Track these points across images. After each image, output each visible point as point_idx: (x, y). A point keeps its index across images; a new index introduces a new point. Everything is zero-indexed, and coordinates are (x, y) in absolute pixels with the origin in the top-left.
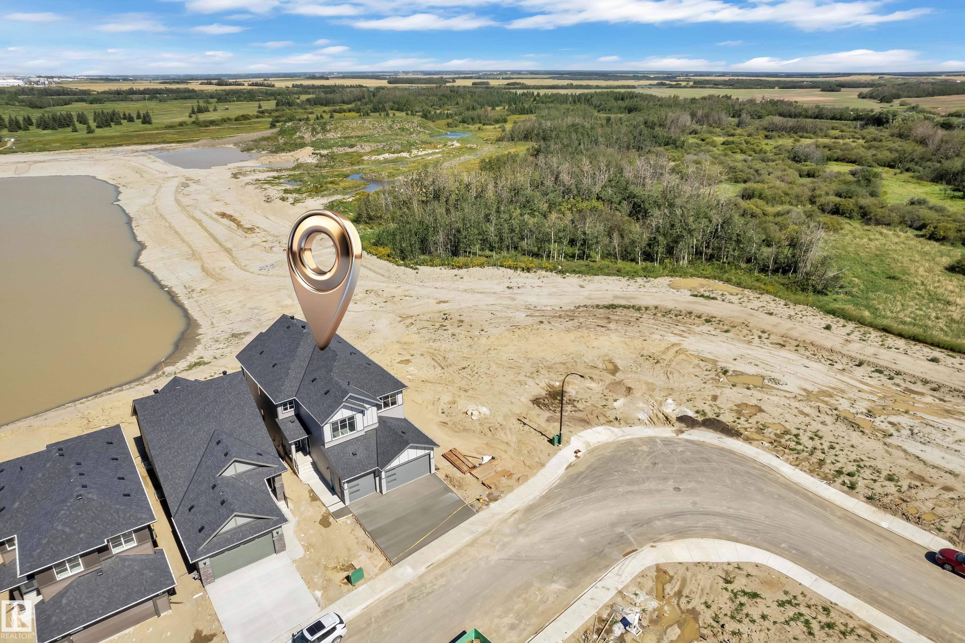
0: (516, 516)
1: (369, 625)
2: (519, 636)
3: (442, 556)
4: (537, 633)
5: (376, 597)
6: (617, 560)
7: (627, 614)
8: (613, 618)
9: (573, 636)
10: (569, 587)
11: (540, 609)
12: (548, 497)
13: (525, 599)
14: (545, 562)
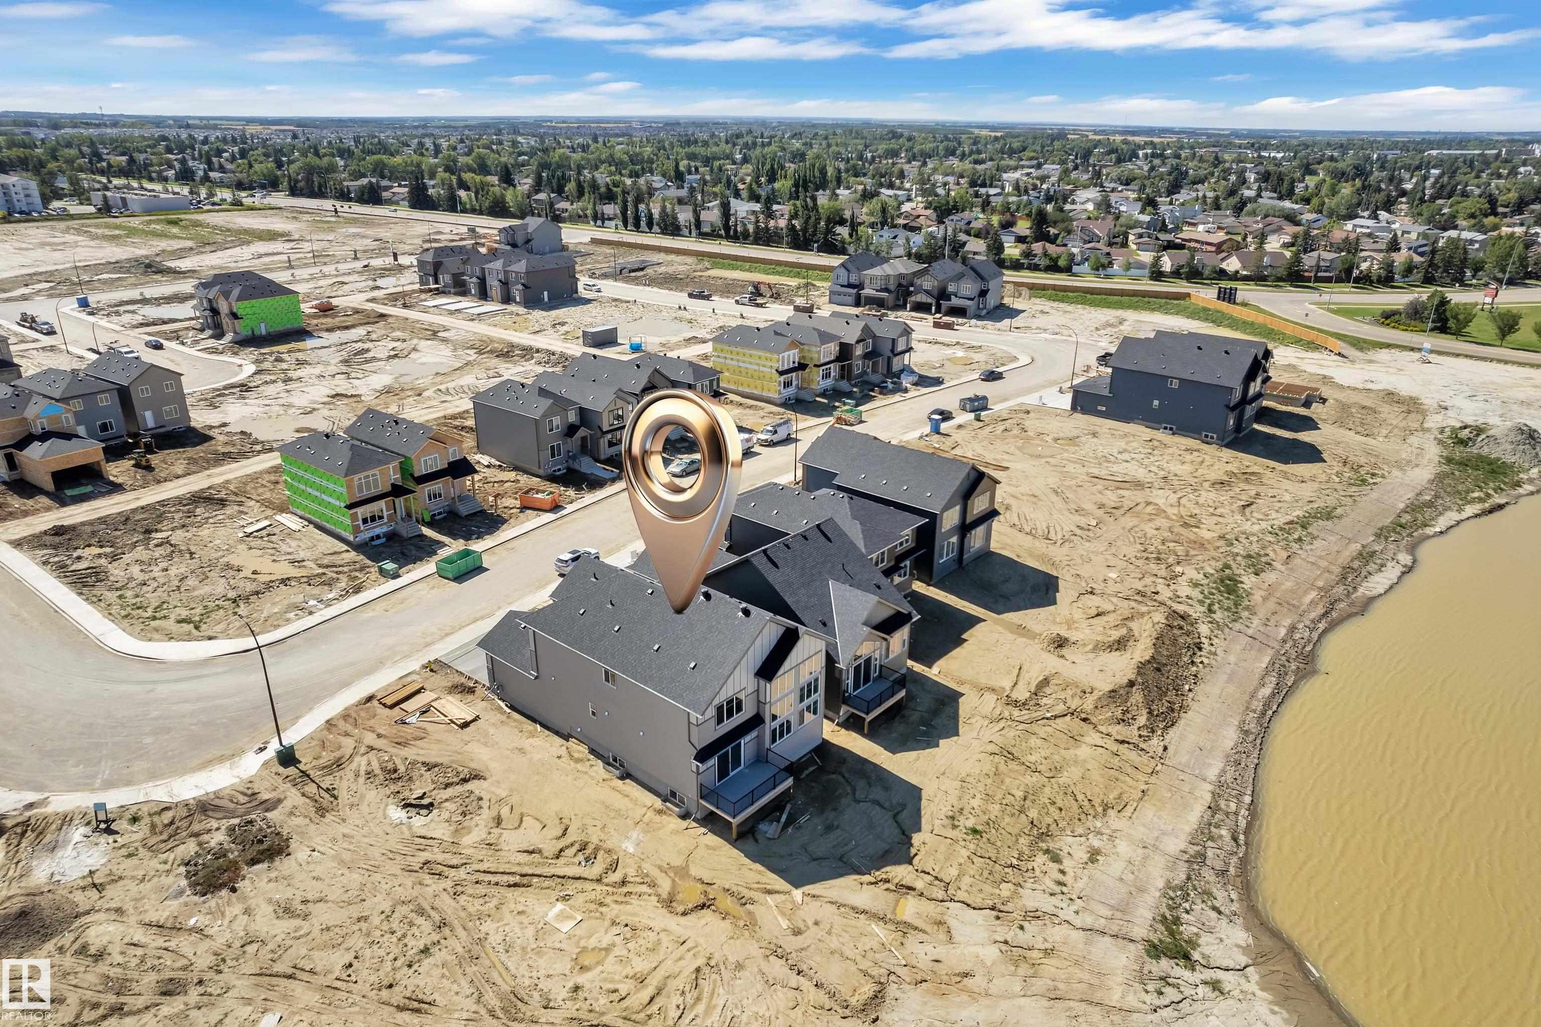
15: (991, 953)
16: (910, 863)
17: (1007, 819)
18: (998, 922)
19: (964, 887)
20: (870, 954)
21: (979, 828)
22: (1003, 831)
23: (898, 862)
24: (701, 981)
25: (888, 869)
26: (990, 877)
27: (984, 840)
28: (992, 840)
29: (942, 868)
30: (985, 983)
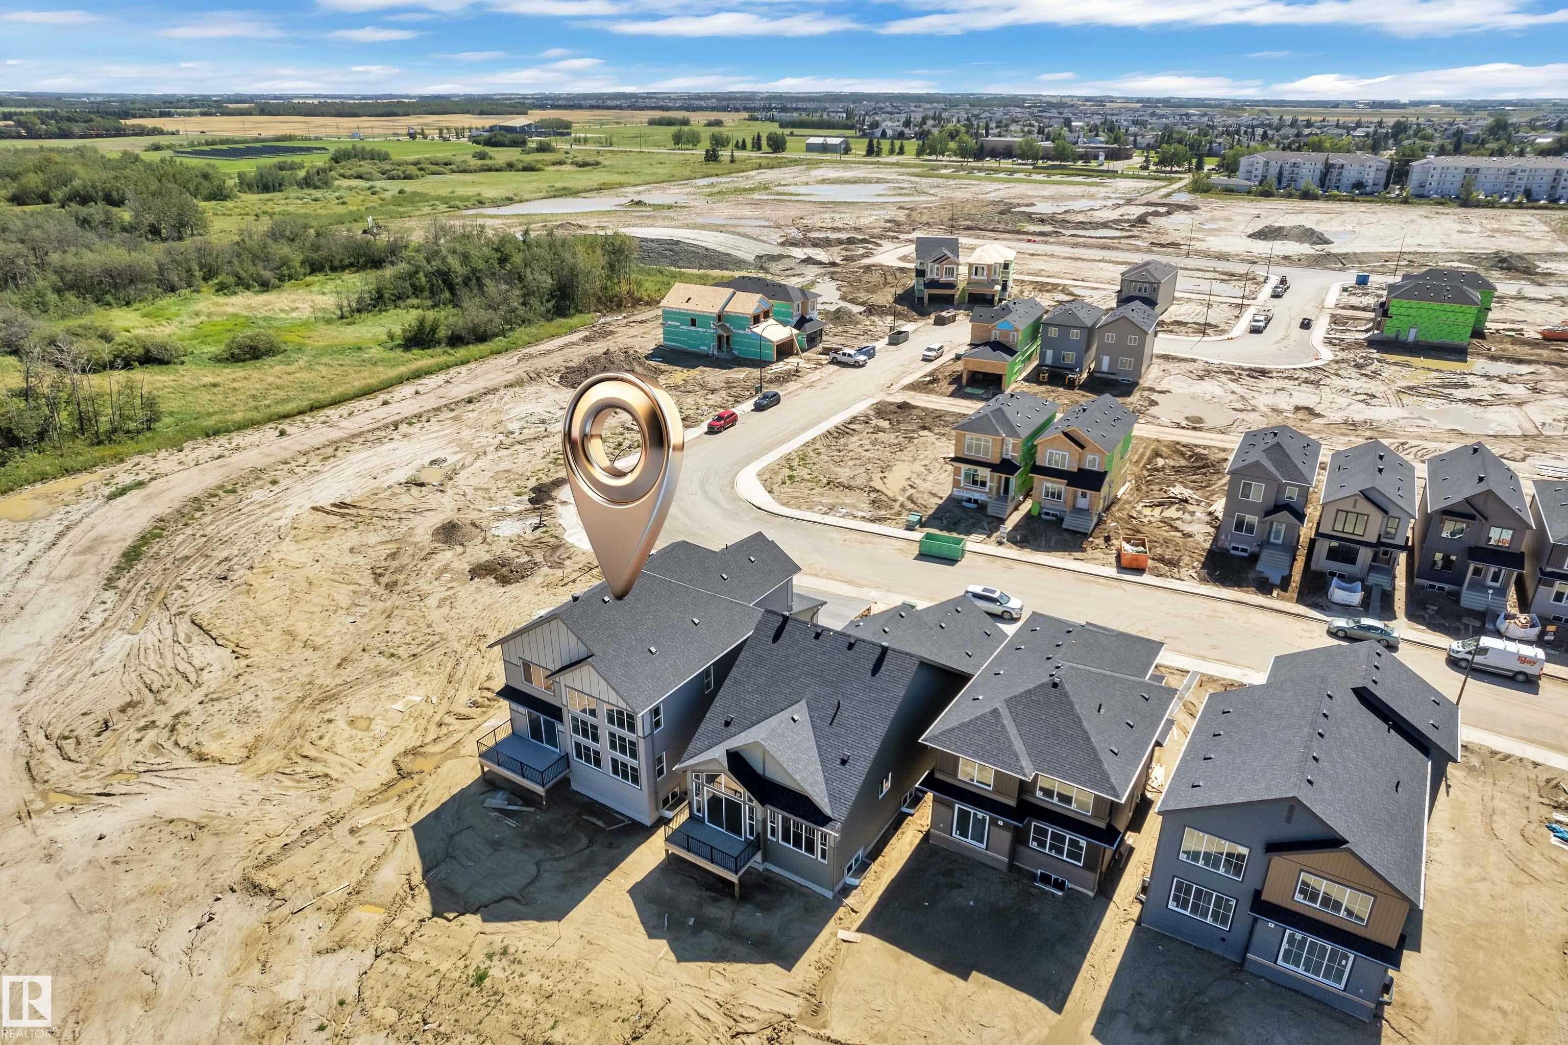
15: (290, 991)
16: (436, 914)
17: (506, 1019)
18: (335, 1003)
19: (392, 968)
20: (312, 882)
21: (487, 982)
22: (484, 1012)
23: (434, 901)
24: (316, 780)
25: (426, 893)
26: (406, 997)
27: (467, 989)
28: (467, 999)
29: (422, 943)
30: (248, 983)
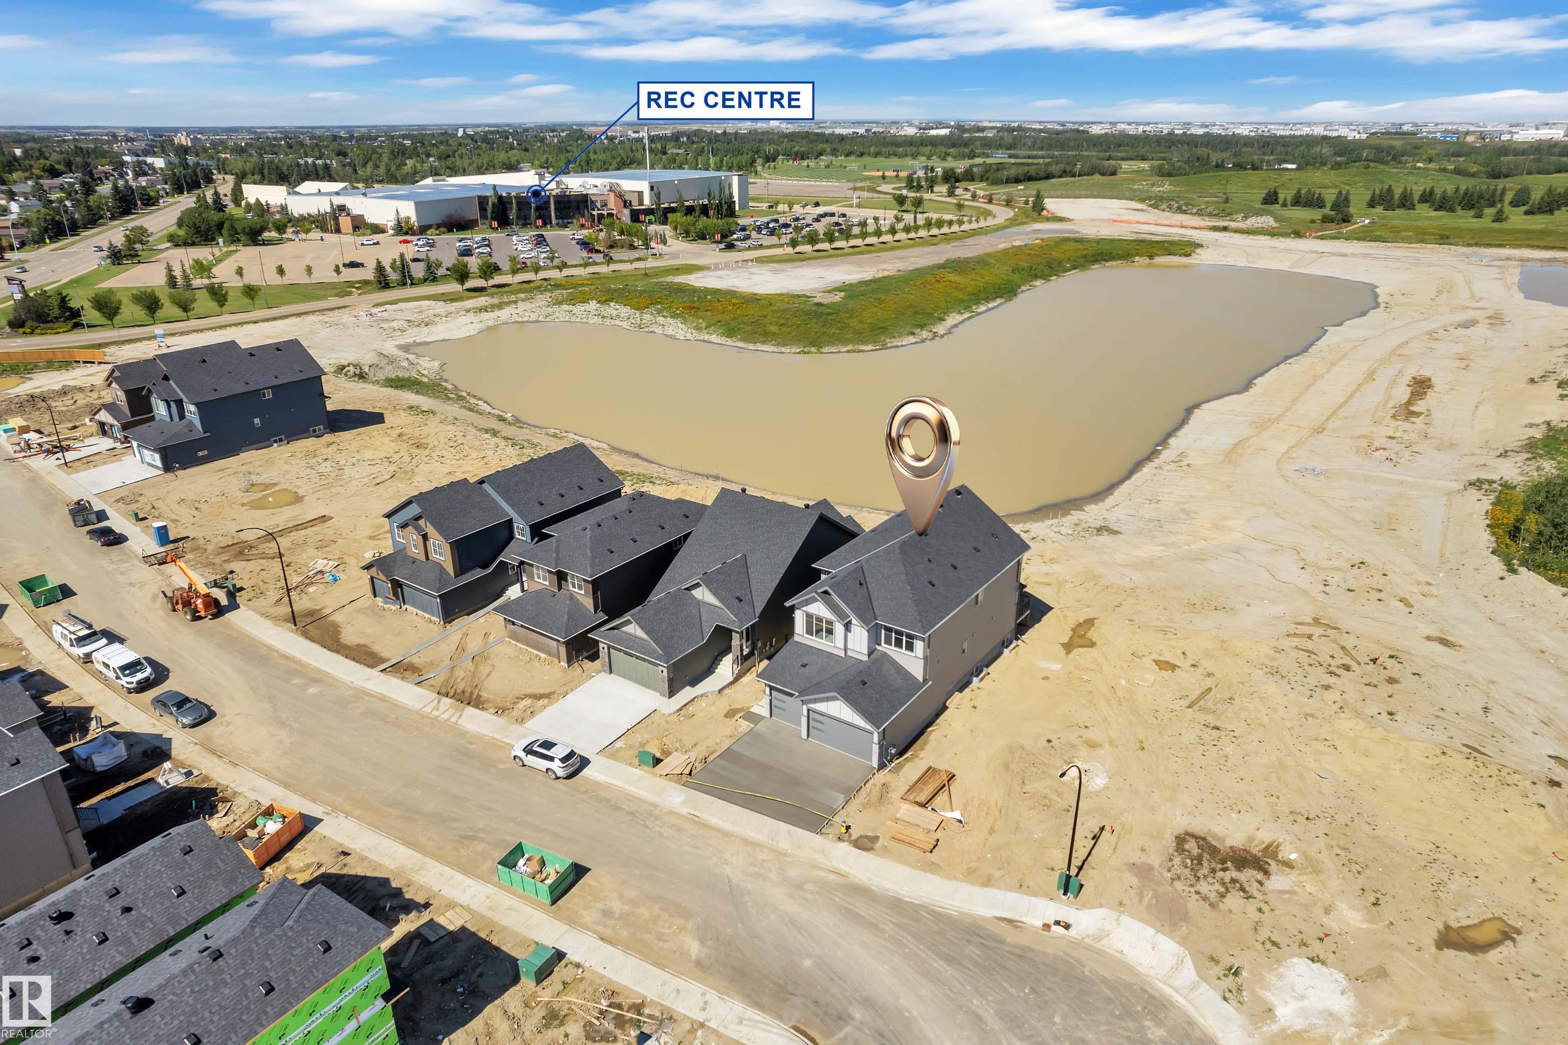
0: (832, 877)
1: (586, 792)
2: (593, 923)
3: (714, 820)
4: (602, 939)
5: (626, 787)
6: (780, 1017)
7: (658, 1040)
8: (645, 1022)
9: (602, 977)
10: (699, 964)
11: (646, 936)
12: (896, 904)
13: (659, 917)
14: (740, 926)
